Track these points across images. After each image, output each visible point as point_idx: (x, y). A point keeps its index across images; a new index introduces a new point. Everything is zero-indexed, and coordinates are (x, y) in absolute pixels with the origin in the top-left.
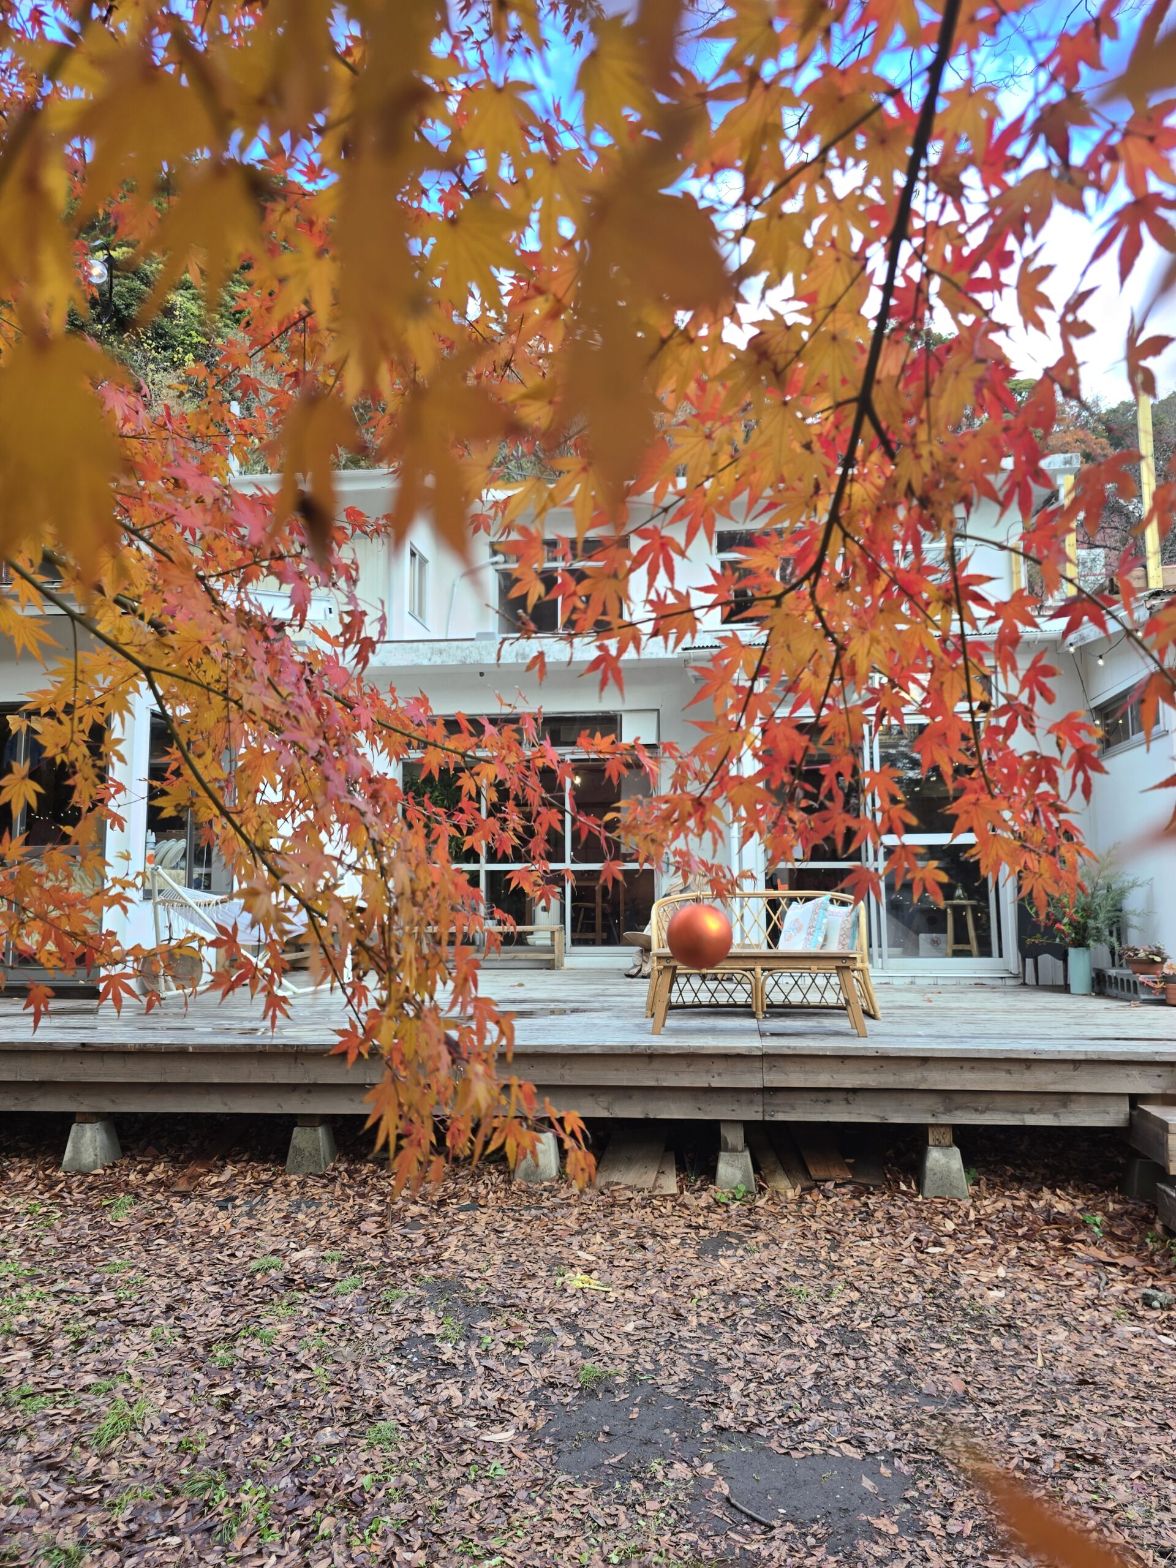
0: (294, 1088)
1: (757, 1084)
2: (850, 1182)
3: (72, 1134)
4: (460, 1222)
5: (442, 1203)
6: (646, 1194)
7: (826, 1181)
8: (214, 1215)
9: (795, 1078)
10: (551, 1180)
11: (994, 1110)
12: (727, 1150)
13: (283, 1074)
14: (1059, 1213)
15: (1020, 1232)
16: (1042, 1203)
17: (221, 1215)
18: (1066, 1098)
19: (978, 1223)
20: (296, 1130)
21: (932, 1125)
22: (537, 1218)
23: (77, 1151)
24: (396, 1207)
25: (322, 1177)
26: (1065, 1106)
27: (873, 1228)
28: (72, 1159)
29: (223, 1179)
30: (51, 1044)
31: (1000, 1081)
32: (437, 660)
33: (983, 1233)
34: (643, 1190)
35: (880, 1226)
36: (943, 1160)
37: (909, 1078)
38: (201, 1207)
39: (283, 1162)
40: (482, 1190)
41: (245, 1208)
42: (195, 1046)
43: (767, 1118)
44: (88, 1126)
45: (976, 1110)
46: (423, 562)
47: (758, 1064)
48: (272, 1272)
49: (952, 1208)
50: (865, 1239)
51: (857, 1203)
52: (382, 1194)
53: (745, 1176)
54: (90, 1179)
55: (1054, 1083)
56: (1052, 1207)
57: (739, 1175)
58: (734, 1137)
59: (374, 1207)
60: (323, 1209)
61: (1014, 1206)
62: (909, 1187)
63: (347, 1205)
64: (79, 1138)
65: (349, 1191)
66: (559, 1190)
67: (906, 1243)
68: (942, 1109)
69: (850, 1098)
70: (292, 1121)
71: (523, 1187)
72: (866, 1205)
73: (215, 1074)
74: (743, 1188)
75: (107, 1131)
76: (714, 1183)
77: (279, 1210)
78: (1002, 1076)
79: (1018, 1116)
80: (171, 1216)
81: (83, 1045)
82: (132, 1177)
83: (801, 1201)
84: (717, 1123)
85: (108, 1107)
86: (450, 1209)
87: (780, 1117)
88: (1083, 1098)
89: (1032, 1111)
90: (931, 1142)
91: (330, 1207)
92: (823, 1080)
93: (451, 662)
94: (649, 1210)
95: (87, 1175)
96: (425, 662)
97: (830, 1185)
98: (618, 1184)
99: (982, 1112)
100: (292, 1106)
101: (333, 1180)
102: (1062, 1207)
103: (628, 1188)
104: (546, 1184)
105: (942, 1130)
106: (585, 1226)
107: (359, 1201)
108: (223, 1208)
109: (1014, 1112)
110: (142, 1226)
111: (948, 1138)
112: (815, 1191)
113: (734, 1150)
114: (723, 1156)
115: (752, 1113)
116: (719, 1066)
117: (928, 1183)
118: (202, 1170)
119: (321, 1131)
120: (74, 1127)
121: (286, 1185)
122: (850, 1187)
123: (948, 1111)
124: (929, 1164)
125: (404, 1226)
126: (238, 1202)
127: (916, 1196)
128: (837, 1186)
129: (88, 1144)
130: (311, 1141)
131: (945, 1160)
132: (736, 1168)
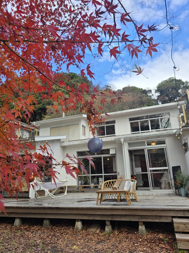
0: (44, 214)
1: (110, 214)
2: (127, 232)
3: (15, 221)
4: (63, 237)
5: (62, 233)
6: (93, 233)
7: (123, 231)
8: (30, 234)
9: (116, 213)
10: (80, 230)
11: (149, 219)
12: (107, 225)
13: (42, 211)
14: (160, 238)
15: (152, 241)
16: (158, 236)
17: (31, 234)
18: (161, 217)
19: (146, 240)
20: (44, 221)
21: (139, 221)
22: (75, 236)
23: (16, 223)
24: (55, 234)
25: (47, 228)
26: (160, 218)
27: (127, 240)
28: (15, 224)
29: (34, 228)
30: (13, 207)
31: (149, 214)
32: (82, 143)
33: (146, 241)
34: (93, 232)
35: (129, 240)
36: (141, 228)
37: (134, 213)
38: (29, 233)
39: (42, 226)
40: (69, 231)
41: (35, 233)
42: (31, 207)
43: (112, 220)
44: (17, 219)
45: (146, 219)
46: (85, 127)
47: (110, 210)
48: (33, 244)
49: (142, 237)
50: (125, 242)
51: (127, 235)
52: (55, 232)
53: (110, 230)
54: (17, 228)
55: (158, 214)
56: (160, 237)
57: (108, 230)
58: (108, 223)
59: (52, 234)
60: (45, 234)
61: (153, 237)
62: (137, 233)
63: (49, 233)
64: (16, 221)
65: (50, 231)
66: (80, 232)
67: (131, 243)
68: (140, 218)
69: (125, 216)
70: (43, 219)
71: (75, 231)
72: (128, 236)
73: (33, 211)
74: (109, 232)
75: (20, 220)
76: (105, 231)
77: (39, 234)
78: (149, 213)
79: (153, 220)
80: (24, 234)
81: (17, 207)
82: (22, 228)
83: (118, 235)
84: (105, 221)
85: (20, 216)
86: (63, 234)
87: (114, 220)
88: (164, 217)
89: (155, 219)
90: (139, 224)
91: (46, 233)
92: (120, 213)
93: (84, 143)
94: (93, 236)
95: (16, 227)
96: (80, 143)
97: (124, 232)
98: (90, 231)
99: (147, 219)
100: (43, 217)
101: (49, 229)
102: (161, 237)
103: (91, 232)
104: (79, 231)
105: (141, 222)
106: (82, 238)
107: (51, 233)
108: (32, 233)
109: (152, 219)
110: (20, 235)
111: (142, 224)
112: (121, 233)
113: (108, 225)
114: (106, 226)
115: (110, 219)
116: (104, 211)
117: (139, 232)
118: (32, 227)
119: (48, 221)
120: (16, 219)
121: (42, 230)
122: (127, 233)
123: (141, 219)
124: (139, 228)
125: (55, 237)
126: (34, 232)
127: (137, 234)
128: (125, 232)
129: (17, 222)
130: (46, 222)
131: (142, 228)
132: (108, 229)
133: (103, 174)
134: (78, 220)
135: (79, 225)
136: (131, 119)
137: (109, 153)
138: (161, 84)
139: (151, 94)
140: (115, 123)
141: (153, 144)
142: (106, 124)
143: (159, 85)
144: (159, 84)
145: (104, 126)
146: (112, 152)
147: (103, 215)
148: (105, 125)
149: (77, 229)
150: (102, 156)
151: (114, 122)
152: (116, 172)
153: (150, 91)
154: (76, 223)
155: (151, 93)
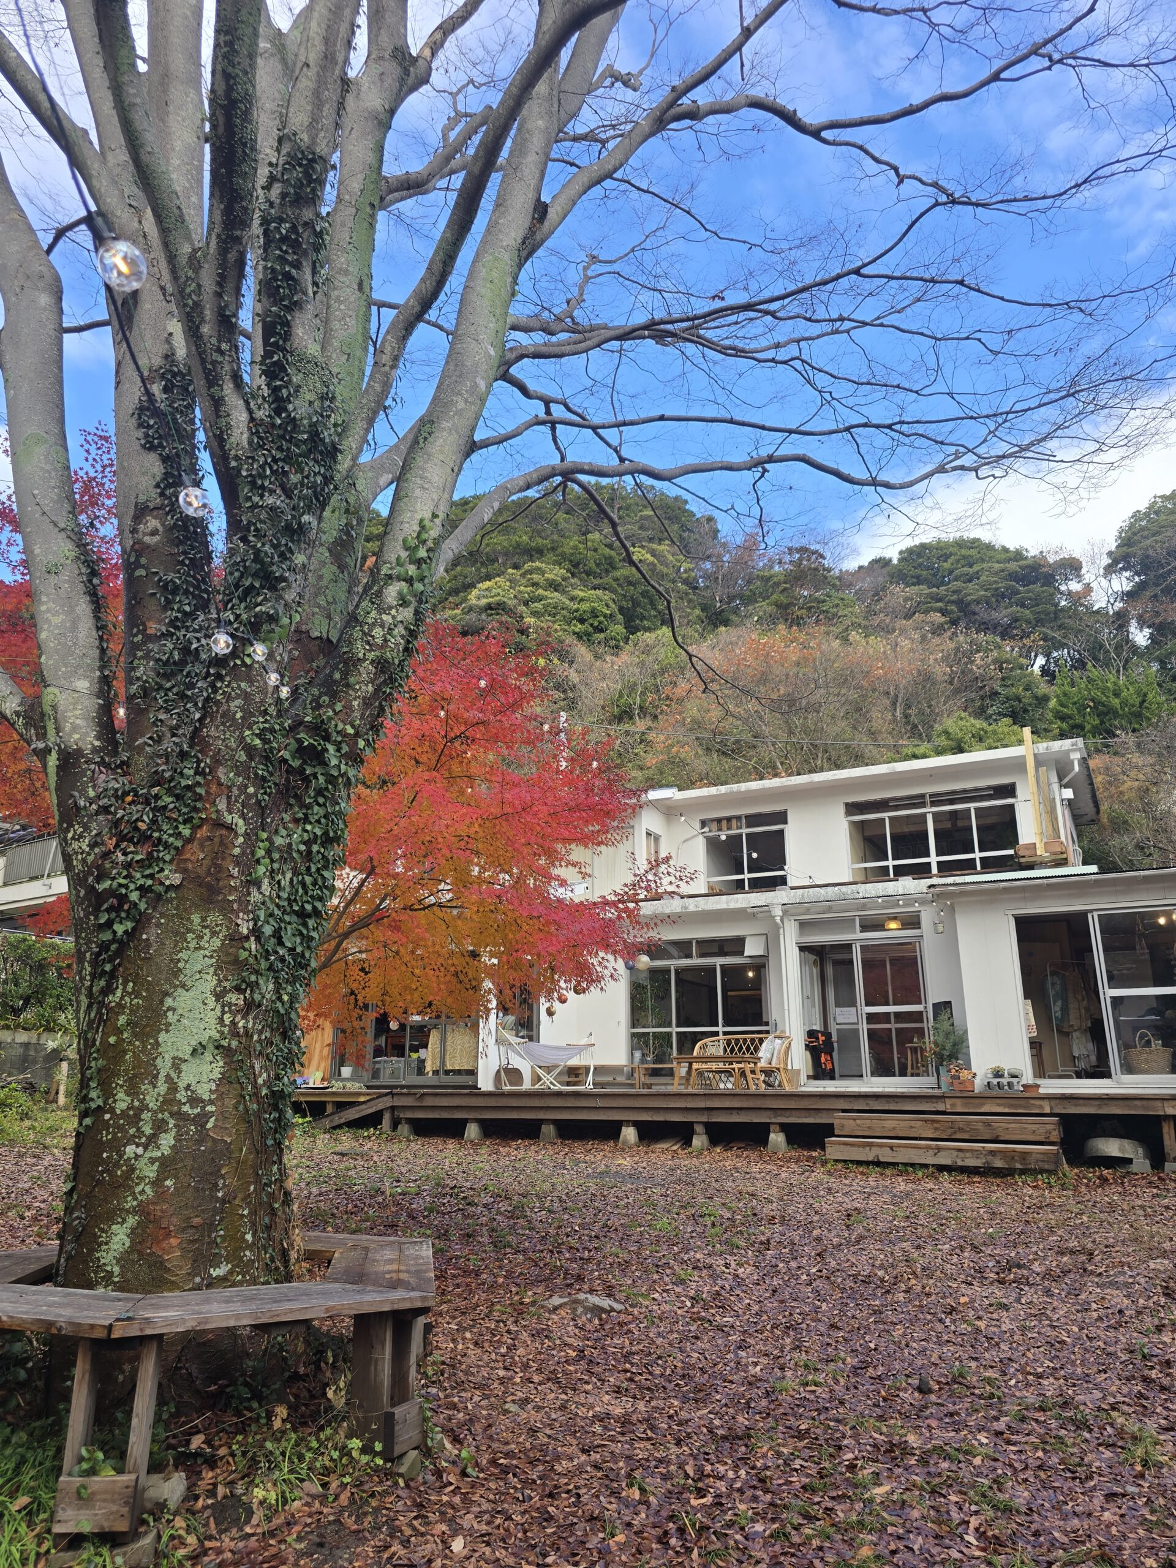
1: (704, 1106)
2: (743, 1147)
3: (468, 1126)
6: (664, 1149)
7: (733, 1147)
9: (717, 1103)
10: (631, 1145)
11: (794, 1116)
12: (696, 1134)
18: (818, 1111)
20: (545, 1126)
21: (771, 1123)
26: (817, 1114)
28: (468, 1136)
31: (792, 1104)
36: (775, 1137)
43: (709, 1120)
44: (473, 1124)
45: (786, 1116)
46: (657, 839)
47: (703, 1098)
53: (703, 1145)
54: (468, 1144)
55: (811, 1105)
57: (700, 1144)
58: (699, 1129)
62: (764, 1149)
66: (633, 1149)
68: (773, 1116)
70: (541, 1122)
71: (622, 1147)
74: (701, 1150)
75: (479, 1126)
76: (691, 1147)
78: (793, 1102)
79: (800, 1119)
84: (693, 1124)
85: (479, 1116)
87: (714, 1120)
88: (824, 1111)
89: (806, 1117)
90: (771, 1130)
92: (727, 1104)
95: (466, 1143)
98: (657, 1147)
99: (789, 1117)
100: (541, 1116)
101: (556, 1144)
103: (659, 1148)
104: (629, 1146)
105: (775, 1125)
111: (778, 1128)
112: (728, 1151)
113: (699, 1134)
114: (695, 1136)
115: (704, 1119)
116: (689, 1099)
117: (770, 1147)
119: (552, 1125)
120: (468, 1123)
123: (776, 1117)
124: (771, 1139)
128: (737, 1149)
129: (472, 1131)
130: (548, 1130)
131: (777, 1138)
132: (699, 1141)
133: (720, 1029)
134: (628, 1123)
135: (629, 1134)
136: (853, 808)
137: (741, 953)
138: (1147, 515)
139: (1075, 586)
140: (785, 822)
141: (893, 925)
142: (748, 826)
143: (1131, 526)
144: (1136, 515)
145: (741, 836)
146: (752, 948)
147: (687, 1109)
148: (745, 831)
149: (625, 1142)
150: (719, 961)
151: (781, 817)
152: (767, 1024)
153: (1073, 567)
154: (624, 1129)
155: (1079, 577)
